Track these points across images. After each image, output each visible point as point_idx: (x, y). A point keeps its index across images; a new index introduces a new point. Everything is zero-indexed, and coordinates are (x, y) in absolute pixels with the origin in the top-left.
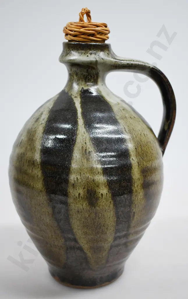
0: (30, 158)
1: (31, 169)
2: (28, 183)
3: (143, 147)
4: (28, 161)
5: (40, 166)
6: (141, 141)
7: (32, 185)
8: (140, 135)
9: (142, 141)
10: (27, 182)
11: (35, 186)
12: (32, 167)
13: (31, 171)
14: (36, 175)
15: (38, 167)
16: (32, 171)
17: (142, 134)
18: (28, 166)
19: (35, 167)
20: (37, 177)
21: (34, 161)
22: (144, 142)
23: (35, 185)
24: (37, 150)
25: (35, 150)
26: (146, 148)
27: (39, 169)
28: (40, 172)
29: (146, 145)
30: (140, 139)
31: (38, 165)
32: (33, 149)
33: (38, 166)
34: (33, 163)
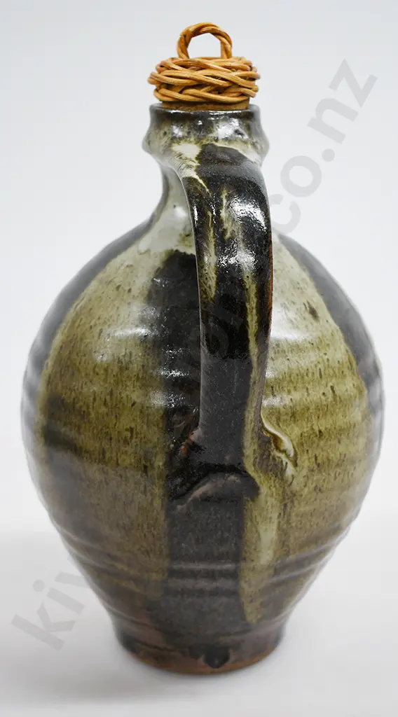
3: (75, 354)
6: (81, 340)
8: (91, 327)
9: (85, 341)
17: (97, 330)
22: (86, 346)
26: (81, 359)
29: (85, 355)
30: (84, 334)
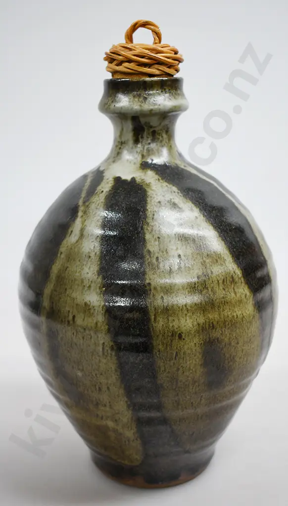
0: (223, 274)
1: (233, 290)
2: (233, 316)
4: (221, 282)
5: (242, 279)
7: (240, 314)
10: (230, 316)
11: (244, 314)
12: (233, 286)
13: (233, 294)
14: (244, 295)
15: (241, 283)
16: (235, 293)
18: (224, 289)
19: (237, 285)
20: (246, 297)
21: (232, 276)
23: (245, 312)
24: (226, 258)
25: (222, 259)
27: (243, 284)
28: (247, 288)
31: (240, 278)
32: (218, 260)
33: (240, 281)
34: (231, 280)
